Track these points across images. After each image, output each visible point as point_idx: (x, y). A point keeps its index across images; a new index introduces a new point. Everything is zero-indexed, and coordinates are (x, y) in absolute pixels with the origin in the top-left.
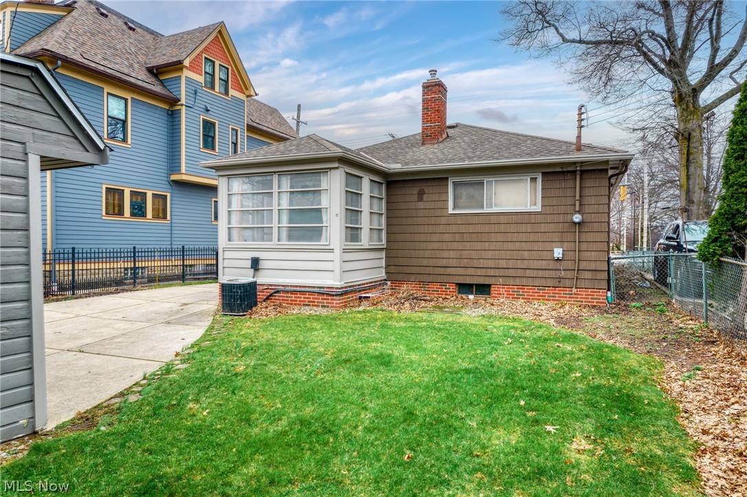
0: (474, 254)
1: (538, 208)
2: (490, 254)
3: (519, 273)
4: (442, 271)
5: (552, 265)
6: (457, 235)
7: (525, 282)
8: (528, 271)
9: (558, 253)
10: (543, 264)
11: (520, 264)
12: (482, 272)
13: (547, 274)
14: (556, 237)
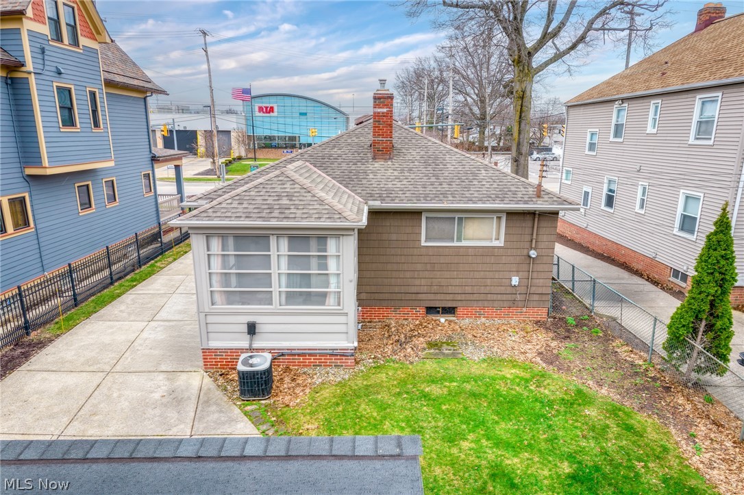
0: (444, 282)
1: (500, 243)
2: (457, 282)
3: (482, 297)
4: (413, 296)
5: (509, 290)
6: (429, 265)
7: (486, 304)
8: (489, 295)
9: (515, 281)
10: (502, 289)
11: (483, 290)
12: (451, 297)
13: (504, 298)
14: (514, 268)
